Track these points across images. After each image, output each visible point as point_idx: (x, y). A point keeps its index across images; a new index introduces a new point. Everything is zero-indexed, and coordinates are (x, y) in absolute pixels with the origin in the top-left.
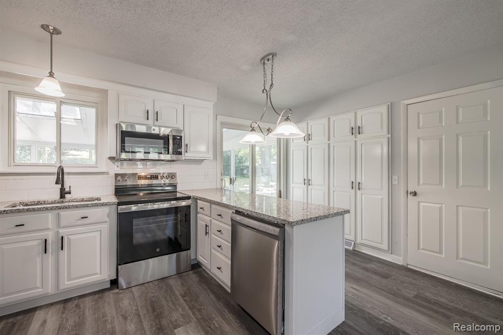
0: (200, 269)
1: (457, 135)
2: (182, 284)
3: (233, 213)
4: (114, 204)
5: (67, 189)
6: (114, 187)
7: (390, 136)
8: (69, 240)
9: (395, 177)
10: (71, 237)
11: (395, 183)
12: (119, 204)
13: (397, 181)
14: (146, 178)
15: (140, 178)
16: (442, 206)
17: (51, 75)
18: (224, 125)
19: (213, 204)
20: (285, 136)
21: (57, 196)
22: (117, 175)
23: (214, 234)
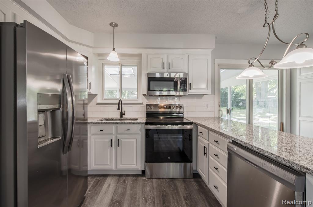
3: (229, 142)
4: (143, 123)
5: (124, 113)
6: (145, 112)
8: (121, 141)
10: (123, 140)
12: (146, 124)
14: (163, 107)
15: (160, 107)
17: (114, 50)
18: (221, 66)
19: (211, 130)
21: (119, 116)
22: (147, 105)
23: (211, 156)
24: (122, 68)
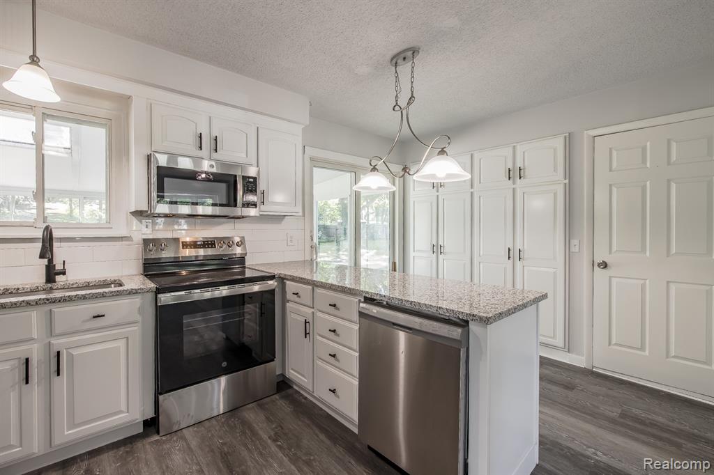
0: (290, 391)
1: (669, 181)
2: (267, 418)
3: (360, 301)
4: (149, 290)
5: (59, 267)
6: (141, 262)
7: (567, 181)
8: (71, 357)
9: (575, 242)
10: (73, 351)
11: (575, 249)
12: (159, 291)
13: (577, 247)
14: (195, 245)
15: (186, 245)
16: (645, 283)
18: (317, 162)
19: (317, 286)
20: (440, 179)
21: (41, 280)
22: (146, 242)
23: (320, 335)
24: (46, 125)
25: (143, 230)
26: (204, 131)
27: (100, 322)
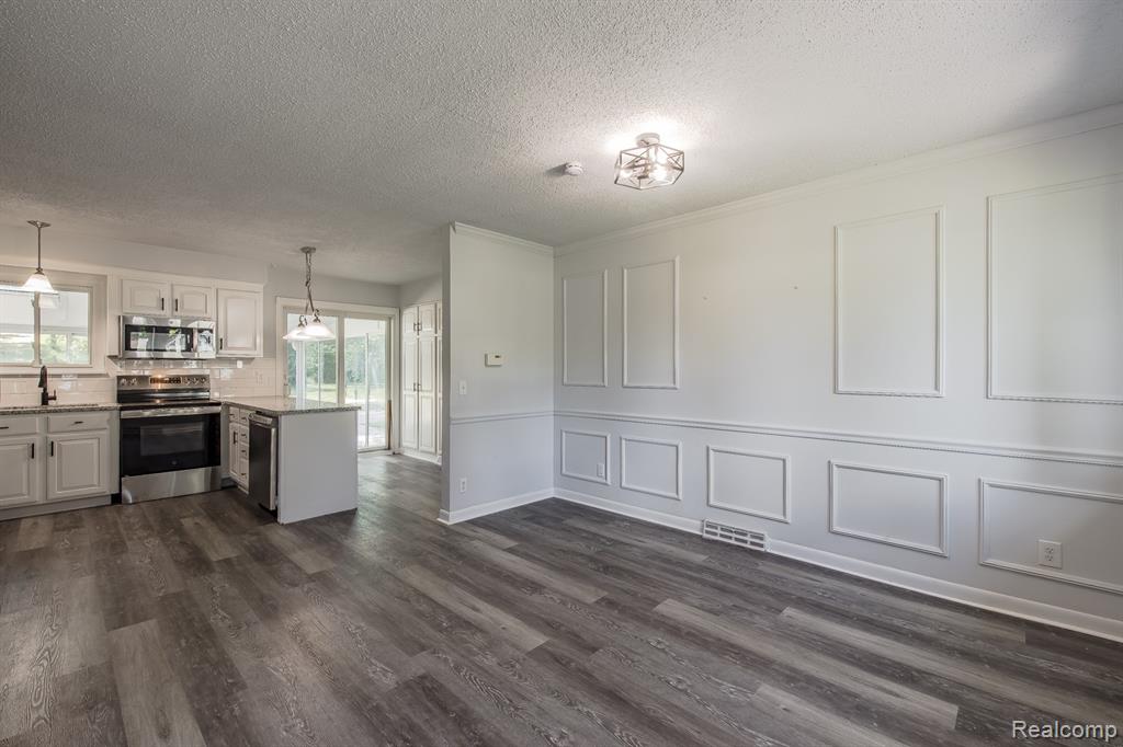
4: (115, 409)
5: (51, 395)
6: (116, 393)
8: (60, 446)
10: (62, 443)
12: (122, 409)
14: (162, 381)
15: (154, 381)
17: (40, 271)
18: (289, 309)
19: (241, 408)
21: (39, 401)
22: (119, 378)
23: (241, 440)
25: (118, 370)
26: (166, 295)
27: (79, 427)
